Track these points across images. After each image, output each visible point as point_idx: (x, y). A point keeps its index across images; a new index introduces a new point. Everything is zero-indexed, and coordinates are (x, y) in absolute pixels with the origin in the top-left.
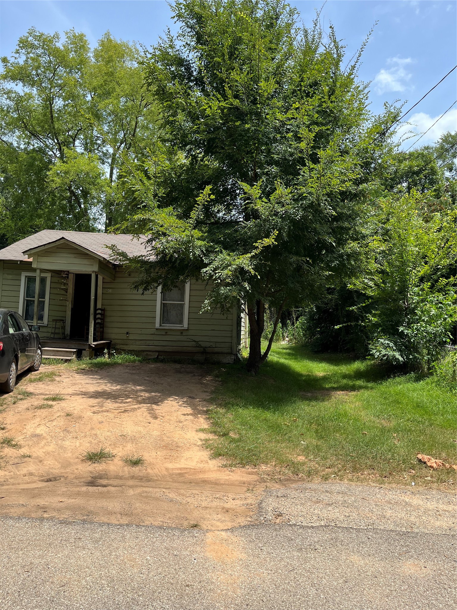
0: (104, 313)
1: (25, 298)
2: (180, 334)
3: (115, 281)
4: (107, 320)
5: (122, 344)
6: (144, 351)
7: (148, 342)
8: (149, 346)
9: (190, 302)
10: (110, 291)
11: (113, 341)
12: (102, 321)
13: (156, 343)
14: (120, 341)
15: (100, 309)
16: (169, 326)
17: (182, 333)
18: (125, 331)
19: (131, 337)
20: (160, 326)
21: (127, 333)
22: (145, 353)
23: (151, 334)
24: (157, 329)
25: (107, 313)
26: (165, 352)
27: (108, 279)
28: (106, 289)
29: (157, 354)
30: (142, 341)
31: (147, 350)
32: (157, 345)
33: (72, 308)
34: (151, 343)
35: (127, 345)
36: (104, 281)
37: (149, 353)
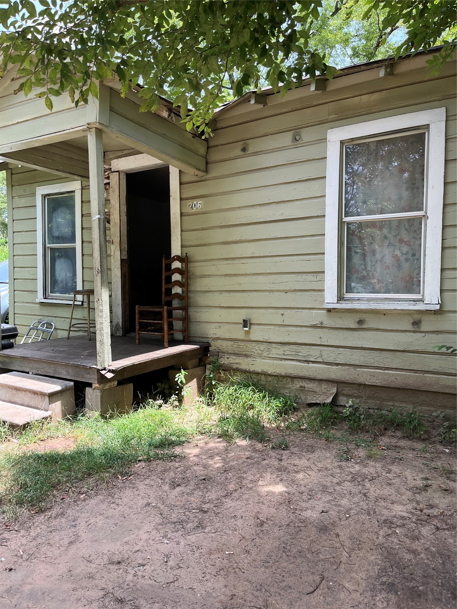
0: (187, 266)
1: (47, 245)
2: (410, 328)
3: (210, 175)
4: (199, 285)
5: (235, 354)
6: (294, 378)
7: (304, 351)
8: (308, 362)
9: (448, 209)
10: (199, 204)
11: (212, 343)
12: (184, 289)
13: (329, 355)
14: (230, 343)
15: (178, 258)
16: (369, 300)
17: (416, 323)
18: (240, 316)
19: (257, 334)
20: (340, 298)
21: (246, 323)
22: (298, 384)
23: (314, 327)
24: (329, 310)
25: (197, 268)
26: (360, 385)
27: (191, 173)
28: (189, 202)
29: (334, 390)
30: (287, 348)
31: (301, 374)
32: (331, 360)
33: (122, 261)
34: (314, 353)
35: (246, 356)
36: (184, 180)
37: (309, 385)
